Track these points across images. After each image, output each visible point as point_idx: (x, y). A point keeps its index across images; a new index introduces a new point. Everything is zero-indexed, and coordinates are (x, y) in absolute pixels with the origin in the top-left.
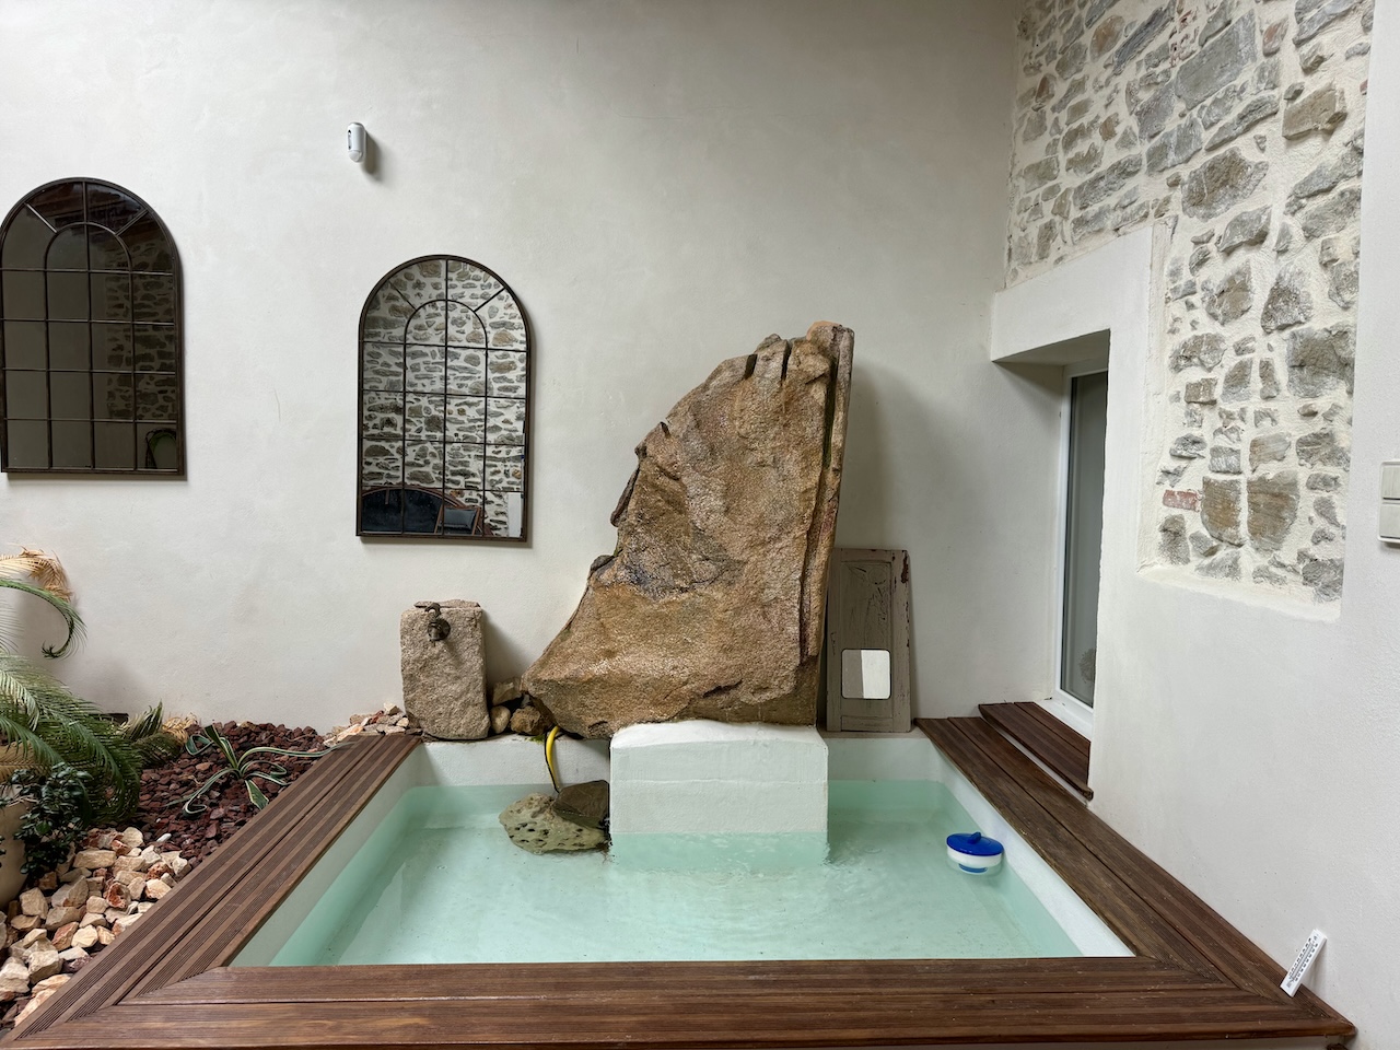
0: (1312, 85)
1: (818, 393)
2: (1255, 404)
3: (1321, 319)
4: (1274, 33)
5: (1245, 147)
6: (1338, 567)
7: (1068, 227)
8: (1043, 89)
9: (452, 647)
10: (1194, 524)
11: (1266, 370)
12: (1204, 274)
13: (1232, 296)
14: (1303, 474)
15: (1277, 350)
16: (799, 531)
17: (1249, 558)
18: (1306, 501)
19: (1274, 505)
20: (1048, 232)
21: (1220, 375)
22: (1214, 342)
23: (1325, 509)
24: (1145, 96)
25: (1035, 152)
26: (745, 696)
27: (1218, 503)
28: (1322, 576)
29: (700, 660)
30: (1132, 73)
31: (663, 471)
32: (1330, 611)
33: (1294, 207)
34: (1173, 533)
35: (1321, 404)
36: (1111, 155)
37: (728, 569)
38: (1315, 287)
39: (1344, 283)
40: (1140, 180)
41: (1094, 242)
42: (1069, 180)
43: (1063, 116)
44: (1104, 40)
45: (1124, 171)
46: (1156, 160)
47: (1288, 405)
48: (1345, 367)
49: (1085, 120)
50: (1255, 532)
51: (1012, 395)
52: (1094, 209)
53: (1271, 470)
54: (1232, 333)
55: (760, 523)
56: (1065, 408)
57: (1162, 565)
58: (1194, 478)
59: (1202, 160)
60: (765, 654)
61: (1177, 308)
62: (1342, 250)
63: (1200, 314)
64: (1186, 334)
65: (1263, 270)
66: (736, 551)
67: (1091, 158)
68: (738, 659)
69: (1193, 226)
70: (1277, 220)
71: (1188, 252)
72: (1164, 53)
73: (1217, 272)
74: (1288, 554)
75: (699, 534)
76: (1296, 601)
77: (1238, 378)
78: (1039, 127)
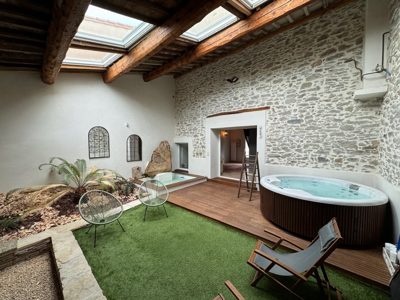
0: (202, 133)
1: (169, 146)
2: (199, 149)
3: (203, 145)
4: (199, 130)
5: (198, 135)
6: (205, 157)
7: (182, 135)
8: (178, 123)
9: (139, 170)
10: (195, 155)
11: (200, 147)
12: (195, 141)
13: (198, 143)
14: (203, 152)
15: (201, 146)
16: (170, 157)
17: (199, 157)
18: (203, 154)
19: (201, 154)
20: (179, 135)
21: (197, 147)
22: (196, 145)
23: (204, 154)
24: (190, 129)
25: (178, 128)
26: (168, 170)
27: (197, 154)
28: (204, 157)
29: (164, 168)
30: (188, 127)
31: (157, 153)
32: (205, 159)
33: (201, 139)
34: (194, 156)
35: (203, 149)
36: (186, 131)
37: (165, 161)
38: (203, 143)
39: (204, 143)
40: (189, 134)
41: (186, 137)
42: (182, 131)
43: (181, 127)
44: (185, 123)
45: (188, 133)
46: (191, 133)
47: (201, 149)
48: (205, 147)
49: (184, 128)
50: (200, 155)
51: (176, 145)
52: (185, 134)
53: (201, 152)
54: (197, 145)
55: (167, 157)
56: (179, 146)
57: (193, 157)
58: (195, 152)
59: (194, 134)
60: (169, 167)
61: (193, 142)
62: (204, 142)
63: (195, 143)
64: (194, 144)
65: (199, 142)
66: (165, 159)
67: (184, 131)
68: (167, 167)
69: (194, 138)
70: (200, 139)
71: (194, 140)
72: (191, 127)
73: (196, 141)
74: (202, 156)
75: (162, 158)
76: (203, 158)
77: (198, 147)
78: (178, 126)
